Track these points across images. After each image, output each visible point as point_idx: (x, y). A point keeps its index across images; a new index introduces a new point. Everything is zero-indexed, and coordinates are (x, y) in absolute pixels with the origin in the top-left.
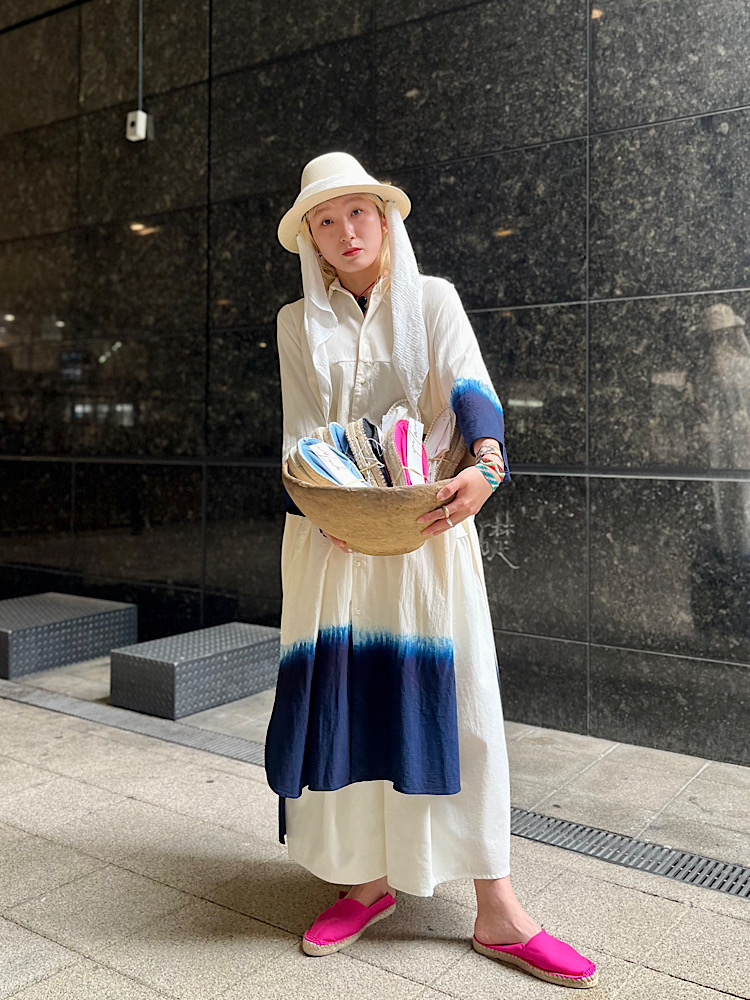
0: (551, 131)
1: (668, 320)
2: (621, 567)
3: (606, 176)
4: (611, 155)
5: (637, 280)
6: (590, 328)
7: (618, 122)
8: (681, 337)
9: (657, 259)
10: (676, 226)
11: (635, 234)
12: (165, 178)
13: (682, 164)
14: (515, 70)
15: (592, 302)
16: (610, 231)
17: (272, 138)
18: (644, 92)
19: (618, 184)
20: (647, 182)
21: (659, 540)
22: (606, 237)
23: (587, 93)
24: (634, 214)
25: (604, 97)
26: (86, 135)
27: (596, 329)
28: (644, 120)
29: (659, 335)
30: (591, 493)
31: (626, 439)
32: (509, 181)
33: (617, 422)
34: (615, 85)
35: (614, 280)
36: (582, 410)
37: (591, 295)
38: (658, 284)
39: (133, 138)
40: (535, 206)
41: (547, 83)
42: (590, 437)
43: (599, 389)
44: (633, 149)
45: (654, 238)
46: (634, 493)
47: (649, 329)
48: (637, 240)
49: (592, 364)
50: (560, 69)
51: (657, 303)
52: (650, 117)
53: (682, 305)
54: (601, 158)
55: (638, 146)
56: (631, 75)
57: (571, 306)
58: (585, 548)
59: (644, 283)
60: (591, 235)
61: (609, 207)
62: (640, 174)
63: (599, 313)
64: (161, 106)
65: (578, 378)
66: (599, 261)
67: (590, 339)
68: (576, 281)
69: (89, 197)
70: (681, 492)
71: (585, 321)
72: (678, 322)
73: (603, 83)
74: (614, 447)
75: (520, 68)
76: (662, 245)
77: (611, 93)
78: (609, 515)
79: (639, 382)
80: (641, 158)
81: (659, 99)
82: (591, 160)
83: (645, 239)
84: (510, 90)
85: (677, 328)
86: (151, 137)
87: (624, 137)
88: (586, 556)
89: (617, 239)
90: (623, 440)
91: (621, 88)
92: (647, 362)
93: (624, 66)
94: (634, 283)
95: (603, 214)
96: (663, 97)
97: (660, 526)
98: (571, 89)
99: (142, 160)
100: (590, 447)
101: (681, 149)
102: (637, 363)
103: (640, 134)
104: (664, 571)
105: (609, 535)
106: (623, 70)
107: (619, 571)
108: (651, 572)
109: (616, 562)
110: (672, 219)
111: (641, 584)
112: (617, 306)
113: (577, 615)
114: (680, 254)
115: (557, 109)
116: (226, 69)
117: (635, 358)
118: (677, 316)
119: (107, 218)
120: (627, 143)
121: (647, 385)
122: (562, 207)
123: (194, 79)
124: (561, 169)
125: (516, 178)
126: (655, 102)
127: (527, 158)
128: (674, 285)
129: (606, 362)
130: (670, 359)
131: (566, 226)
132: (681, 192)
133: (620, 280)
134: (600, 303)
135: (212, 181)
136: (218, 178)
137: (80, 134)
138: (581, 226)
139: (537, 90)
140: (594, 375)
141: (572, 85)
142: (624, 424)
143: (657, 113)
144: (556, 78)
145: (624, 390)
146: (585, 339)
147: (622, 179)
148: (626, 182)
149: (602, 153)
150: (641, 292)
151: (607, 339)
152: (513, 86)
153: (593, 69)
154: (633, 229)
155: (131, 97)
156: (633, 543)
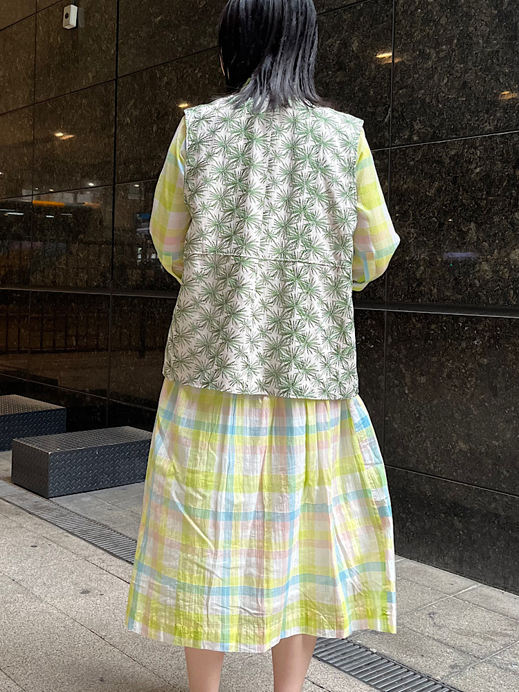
1: (457, 163)
2: (411, 396)
3: (408, 29)
4: (412, 8)
5: (431, 126)
6: (391, 172)
8: (467, 178)
9: (449, 104)
10: (466, 72)
11: (431, 82)
12: (89, 59)
15: (394, 148)
16: (410, 81)
17: (159, 18)
19: (418, 36)
20: (442, 31)
21: (443, 372)
22: (407, 87)
24: (430, 63)
29: (448, 178)
30: (388, 325)
31: (418, 276)
33: (411, 261)
35: (412, 126)
37: (393, 141)
39: (67, 26)
40: (350, 61)
42: (389, 274)
44: (430, 1)
45: (446, 84)
46: (423, 327)
48: (433, 87)
51: (448, 147)
53: (469, 148)
54: (404, 12)
57: (377, 153)
58: (382, 377)
60: (395, 85)
61: (410, 58)
62: (436, 24)
63: (399, 158)
66: (400, 109)
68: (380, 130)
70: (463, 327)
71: (388, 166)
72: (465, 165)
74: (408, 283)
76: (453, 91)
78: (402, 347)
80: (438, 8)
82: (396, 14)
83: (439, 86)
85: (464, 170)
86: (80, 25)
89: (416, 87)
90: (415, 277)
92: (438, 203)
94: (429, 129)
95: (405, 65)
99: (75, 45)
100: (388, 283)
102: (430, 204)
104: (446, 401)
105: (401, 366)
107: (409, 399)
109: (406, 391)
110: (462, 66)
112: (415, 151)
114: (468, 99)
117: (428, 200)
118: (465, 158)
121: (437, 225)
124: (371, 26)
125: (336, 36)
127: (344, 17)
128: (462, 128)
130: (457, 200)
131: (375, 77)
132: (471, 38)
133: (416, 127)
134: (401, 150)
135: (119, 59)
136: (123, 55)
138: (387, 76)
142: (417, 262)
145: (417, 230)
146: (387, 183)
147: (421, 31)
148: (424, 33)
149: (405, 7)
154: (430, 77)
156: (422, 375)
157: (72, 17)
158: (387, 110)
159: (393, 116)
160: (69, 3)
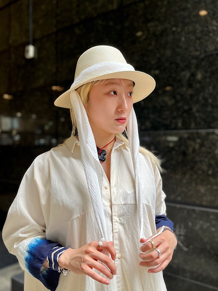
0: (204, 48)
14: (187, 20)
32: (184, 73)
39: (28, 57)
40: (196, 84)
41: (203, 26)
75: (190, 19)
84: (184, 30)
86: (36, 56)
99: (32, 65)
115: (208, 38)
116: (63, 27)
122: (210, 85)
123: (51, 32)
124: (209, 67)
125: (187, 71)
127: (192, 62)
131: (212, 94)
135: (58, 74)
152: (186, 28)
155: (28, 40)
157: (31, 52)
160: (28, 44)
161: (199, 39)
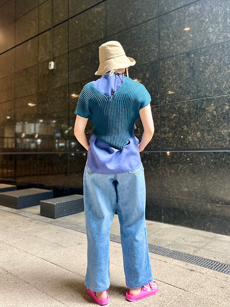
0: (150, 60)
1: (180, 109)
2: (170, 176)
3: (163, 71)
4: (164, 65)
5: (172, 98)
6: (160, 112)
7: (166, 56)
8: (183, 113)
9: (176, 92)
10: (181, 83)
11: (171, 86)
12: (58, 78)
13: (182, 66)
14: (141, 44)
15: (161, 105)
16: (165, 86)
17: (83, 66)
18: (172, 48)
19: (166, 73)
20: (173, 72)
21: (179, 169)
22: (163, 87)
23: (158, 49)
24: (170, 81)
25: (162, 50)
26: (40, 69)
27: (162, 112)
28: (172, 55)
29: (178, 113)
30: (162, 156)
31: (170, 141)
32: (140, 74)
33: (168, 137)
34: (165, 46)
35: (166, 99)
36: (159, 134)
37: (160, 103)
38: (177, 99)
39: (51, 69)
40: (146, 80)
41: (148, 47)
42: (161, 141)
43: (163, 128)
44: (170, 63)
45: (176, 87)
46: (172, 156)
47: (175, 111)
48: (171, 87)
49: (161, 122)
50: (151, 43)
51: (177, 104)
52: (174, 54)
53: (183, 104)
54: (162, 66)
55: (171, 62)
56: (169, 43)
57: (156, 106)
58: (160, 171)
59: (174, 99)
60: (160, 87)
61: (164, 79)
62: (172, 70)
63: (163, 108)
64: (57, 60)
65: (158, 125)
66: (162, 94)
67: (160, 115)
68: (156, 100)
69: (41, 85)
70: (184, 155)
71: (159, 110)
72: (182, 109)
73: (162, 46)
74: (167, 144)
75: (142, 44)
76: (178, 88)
77: (164, 48)
78: (166, 162)
79: (173, 126)
80: (172, 65)
81: (176, 49)
82: (160, 67)
83: (173, 87)
84: (139, 50)
85: (182, 110)
86: (55, 68)
87: (167, 60)
88: (161, 173)
89: (167, 88)
90: (169, 142)
91: (167, 47)
92: (175, 120)
93: (167, 41)
94: (171, 99)
95: (163, 81)
96: (177, 49)
97: (179, 165)
98: (154, 48)
99: (53, 74)
100: (161, 144)
101: (182, 62)
102: (172, 121)
103: (171, 59)
104: (180, 177)
105: (166, 168)
106: (167, 42)
107: (169, 177)
108: (177, 177)
109: (168, 175)
110: (180, 81)
111: (175, 181)
112: (167, 106)
113: (159, 190)
114: (182, 91)
115: (151, 54)
116: (72, 49)
117: (172, 119)
118: (182, 107)
119: (45, 90)
120: (168, 62)
121: (175, 127)
122: (153, 80)
123: (65, 52)
124: (152, 70)
125: (141, 73)
126: (175, 50)
127: (144, 67)
128: (181, 99)
129: (164, 121)
130: (180, 119)
131: (154, 85)
132: (182, 74)
133: (167, 99)
134: (163, 105)
135: (69, 79)
136: (70, 78)
137: (39, 69)
138: (158, 84)
139: (146, 49)
140: (161, 125)
141: (155, 47)
142: (169, 138)
143: (176, 53)
144: (151, 46)
145: (169, 128)
146: (159, 115)
147: (167, 71)
148: (168, 72)
149: (162, 65)
150: (173, 101)
151: (165, 115)
152: (140, 49)
153: (159, 43)
154: (170, 85)
155: (50, 58)
156: (172, 170)
157: (52, 65)
158: (158, 94)
159: (160, 96)
160: (51, 61)
161: (147, 54)
